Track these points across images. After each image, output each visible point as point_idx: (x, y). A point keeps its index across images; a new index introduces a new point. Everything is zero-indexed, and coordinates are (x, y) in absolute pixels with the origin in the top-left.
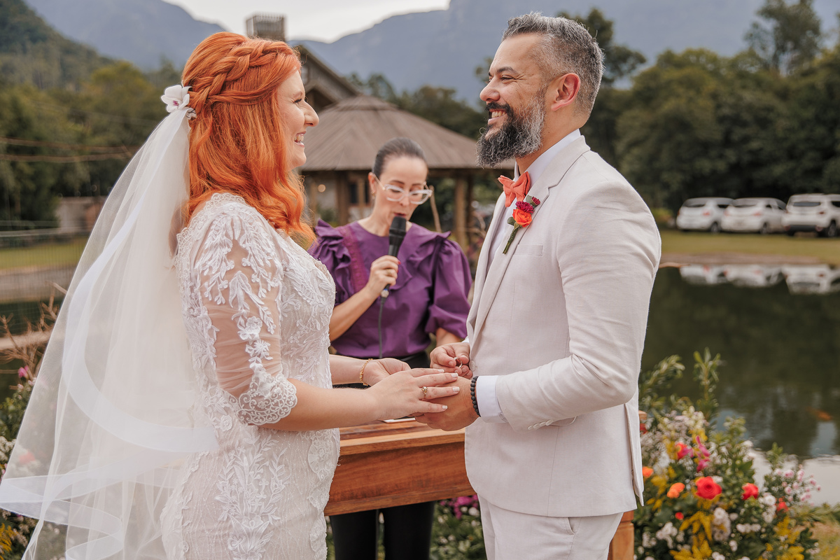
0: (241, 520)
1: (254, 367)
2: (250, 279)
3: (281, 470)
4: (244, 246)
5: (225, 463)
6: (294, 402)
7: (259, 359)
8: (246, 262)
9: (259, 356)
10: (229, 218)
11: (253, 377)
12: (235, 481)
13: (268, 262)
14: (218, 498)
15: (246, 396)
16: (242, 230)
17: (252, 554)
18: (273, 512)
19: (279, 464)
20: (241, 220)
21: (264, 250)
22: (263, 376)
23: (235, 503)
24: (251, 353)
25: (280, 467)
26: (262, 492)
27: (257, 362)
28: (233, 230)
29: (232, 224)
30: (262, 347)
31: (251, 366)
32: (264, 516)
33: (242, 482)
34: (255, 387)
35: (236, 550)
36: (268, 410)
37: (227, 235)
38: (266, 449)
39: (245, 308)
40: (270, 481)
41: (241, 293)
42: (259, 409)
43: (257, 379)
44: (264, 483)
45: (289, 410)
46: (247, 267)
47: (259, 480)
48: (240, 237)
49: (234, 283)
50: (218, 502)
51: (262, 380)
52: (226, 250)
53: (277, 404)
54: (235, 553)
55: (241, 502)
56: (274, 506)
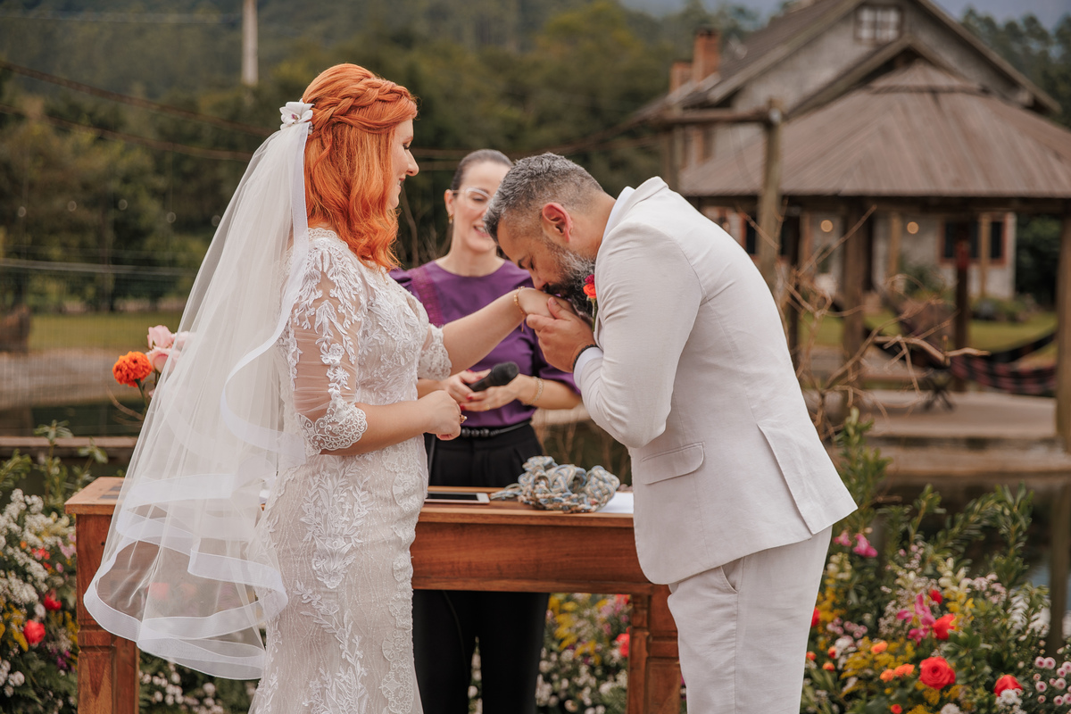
0: (324, 541)
1: (332, 393)
2: (336, 309)
3: (365, 496)
4: (331, 279)
5: (310, 487)
6: (365, 426)
7: (338, 386)
8: (333, 293)
9: (339, 383)
10: (320, 252)
11: (331, 403)
12: (320, 504)
13: (353, 296)
14: (303, 519)
15: (323, 421)
16: (331, 264)
17: (335, 574)
18: (356, 535)
19: (363, 490)
20: (330, 255)
21: (350, 285)
22: (340, 403)
23: (319, 524)
24: (332, 378)
25: (364, 493)
26: (345, 515)
27: (336, 388)
28: (322, 262)
29: (322, 258)
30: (341, 374)
31: (330, 391)
32: (347, 538)
33: (326, 504)
34: (332, 413)
35: (319, 570)
36: (342, 435)
37: (316, 267)
38: (350, 475)
39: (329, 335)
40: (353, 505)
41: (326, 320)
42: (334, 435)
43: (335, 406)
44: (347, 507)
45: (361, 434)
46: (334, 298)
47: (342, 503)
48: (328, 270)
49: (320, 311)
50: (303, 523)
51: (339, 406)
52: (315, 282)
53: (349, 430)
54: (319, 573)
55: (325, 523)
56: (357, 530)
